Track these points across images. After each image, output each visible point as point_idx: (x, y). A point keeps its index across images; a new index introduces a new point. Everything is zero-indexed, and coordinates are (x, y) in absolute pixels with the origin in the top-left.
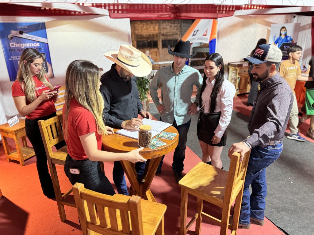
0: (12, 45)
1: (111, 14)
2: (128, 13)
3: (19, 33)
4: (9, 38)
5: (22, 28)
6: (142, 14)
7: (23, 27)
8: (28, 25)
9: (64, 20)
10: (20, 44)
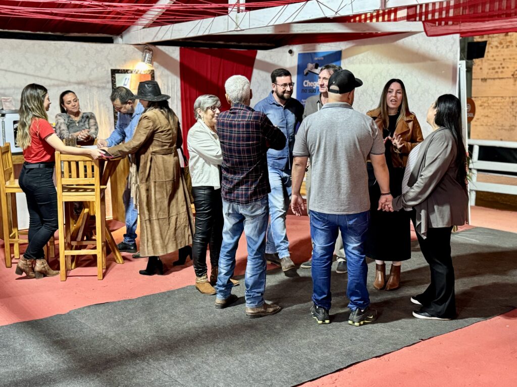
0: (306, 83)
1: (428, 29)
2: (457, 24)
3: (314, 67)
4: (305, 73)
5: (318, 60)
6: (487, 22)
7: (320, 59)
8: (325, 54)
9: (364, 44)
10: (313, 82)
